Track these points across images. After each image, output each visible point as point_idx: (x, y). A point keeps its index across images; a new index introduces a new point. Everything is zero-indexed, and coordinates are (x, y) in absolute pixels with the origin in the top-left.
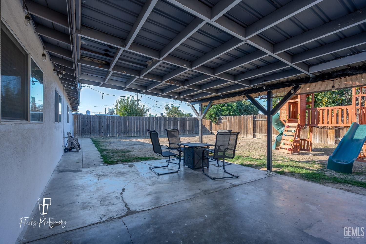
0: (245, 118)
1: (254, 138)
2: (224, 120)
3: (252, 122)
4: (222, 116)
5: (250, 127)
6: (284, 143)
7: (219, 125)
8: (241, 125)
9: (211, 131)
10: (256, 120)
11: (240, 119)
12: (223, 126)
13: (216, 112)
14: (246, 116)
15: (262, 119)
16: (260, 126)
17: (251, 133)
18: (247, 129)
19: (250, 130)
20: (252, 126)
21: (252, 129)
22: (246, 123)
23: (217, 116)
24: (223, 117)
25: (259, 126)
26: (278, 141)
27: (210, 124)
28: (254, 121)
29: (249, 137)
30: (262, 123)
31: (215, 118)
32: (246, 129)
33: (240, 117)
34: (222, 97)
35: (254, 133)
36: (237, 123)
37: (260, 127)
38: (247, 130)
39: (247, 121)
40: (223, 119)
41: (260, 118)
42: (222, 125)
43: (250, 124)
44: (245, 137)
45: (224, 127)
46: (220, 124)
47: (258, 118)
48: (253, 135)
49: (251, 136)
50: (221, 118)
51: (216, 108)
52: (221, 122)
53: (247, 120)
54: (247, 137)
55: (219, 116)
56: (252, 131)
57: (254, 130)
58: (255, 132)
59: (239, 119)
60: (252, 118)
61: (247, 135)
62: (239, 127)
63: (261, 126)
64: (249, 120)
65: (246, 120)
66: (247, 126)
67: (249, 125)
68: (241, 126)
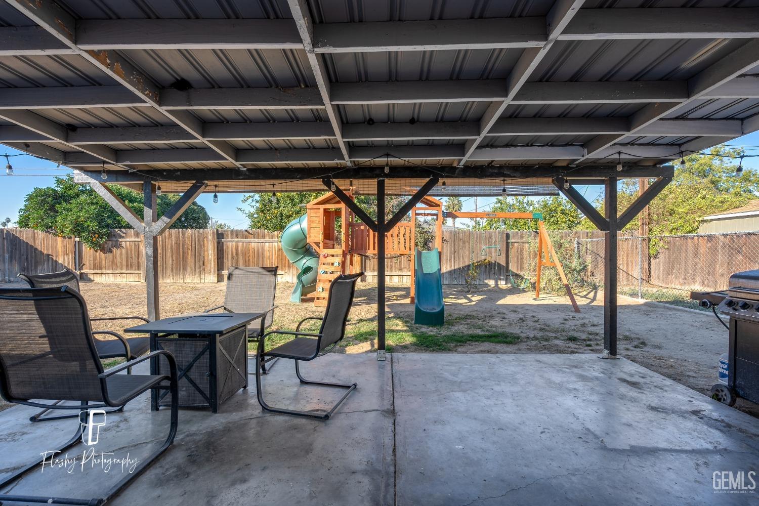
0: (197, 235)
1: (219, 283)
2: (128, 239)
3: (214, 246)
4: (121, 227)
5: (210, 257)
6: (323, 288)
7: (111, 252)
8: (183, 252)
9: (78, 272)
10: (223, 240)
11: (181, 238)
12: (124, 256)
13: (98, 215)
14: (199, 232)
15: (237, 240)
16: (234, 254)
17: (212, 270)
18: (202, 262)
19: (211, 263)
20: (215, 255)
21: (214, 261)
22: (198, 249)
23: (102, 228)
24: (123, 230)
25: (232, 254)
26: (305, 285)
27: (73, 250)
28: (218, 243)
29: (206, 281)
30: (237, 248)
31: (94, 233)
32: (199, 261)
33: (182, 232)
34: (245, 175)
35: (218, 270)
36: (172, 246)
37: (232, 258)
38: (202, 265)
39: (202, 243)
40: (123, 235)
41: (234, 236)
42: (121, 254)
43: (208, 251)
44: (197, 280)
45: (127, 258)
46: (114, 250)
47: (227, 236)
48: (216, 275)
49: (211, 278)
50: (119, 232)
51: (97, 203)
52: (119, 246)
53: (201, 240)
54: (203, 281)
55: (108, 226)
56: (215, 267)
57: (219, 263)
58: (221, 269)
59: (178, 238)
60: (214, 237)
61: (203, 276)
62: (179, 258)
63: (237, 254)
64: (205, 239)
65: (199, 241)
66: (202, 254)
67: (206, 253)
68: (183, 256)
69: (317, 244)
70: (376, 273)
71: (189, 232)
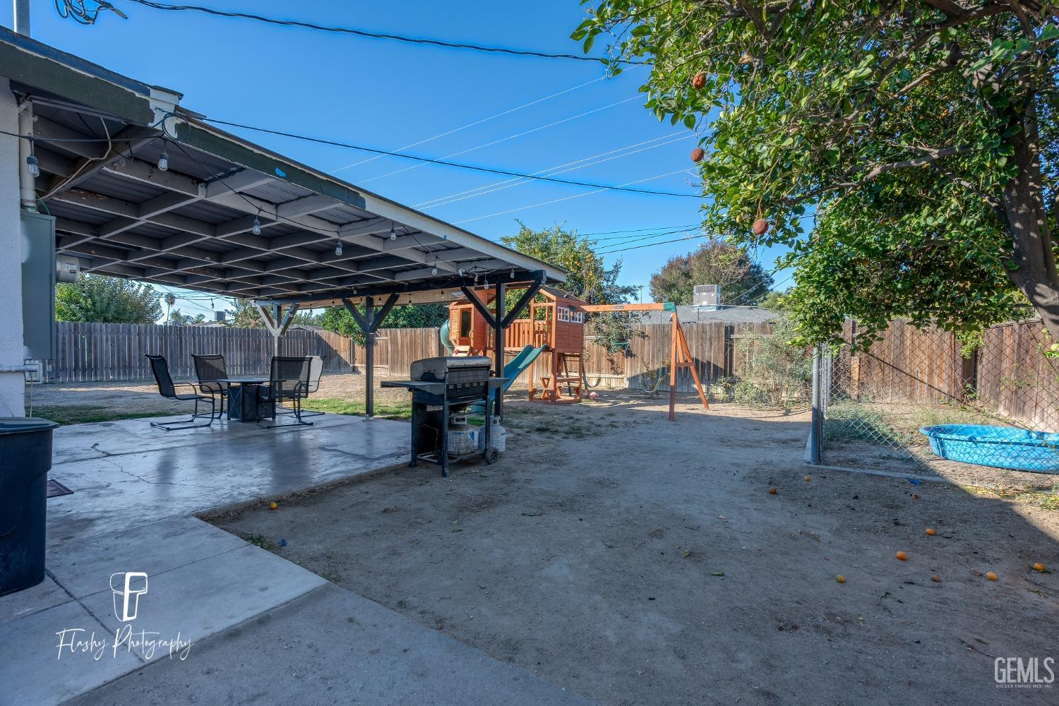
2: (381, 338)
4: (379, 327)
9: (352, 365)
11: (413, 337)
24: (379, 330)
27: (349, 347)
31: (359, 333)
39: (427, 341)
40: (379, 334)
50: (376, 331)
52: (375, 343)
53: (426, 338)
60: (435, 335)
64: (429, 338)
69: (455, 341)
70: (365, 365)
71: (418, 330)
